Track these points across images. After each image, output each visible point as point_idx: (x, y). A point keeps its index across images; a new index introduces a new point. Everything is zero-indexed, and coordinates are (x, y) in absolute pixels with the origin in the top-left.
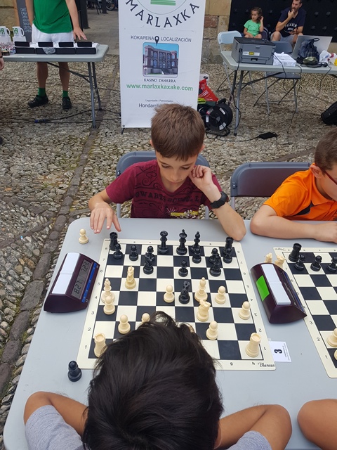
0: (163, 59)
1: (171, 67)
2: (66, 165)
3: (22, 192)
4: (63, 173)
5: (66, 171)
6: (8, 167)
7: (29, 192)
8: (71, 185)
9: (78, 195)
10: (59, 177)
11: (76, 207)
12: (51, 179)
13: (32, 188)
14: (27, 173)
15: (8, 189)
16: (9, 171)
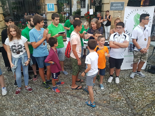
2: (115, 88)
3: (111, 103)
4: (117, 92)
5: (117, 91)
6: (95, 91)
7: (113, 103)
8: (125, 98)
9: (132, 103)
10: (117, 94)
11: (137, 110)
12: (116, 96)
13: (112, 100)
14: (104, 93)
15: (105, 102)
16: (96, 92)
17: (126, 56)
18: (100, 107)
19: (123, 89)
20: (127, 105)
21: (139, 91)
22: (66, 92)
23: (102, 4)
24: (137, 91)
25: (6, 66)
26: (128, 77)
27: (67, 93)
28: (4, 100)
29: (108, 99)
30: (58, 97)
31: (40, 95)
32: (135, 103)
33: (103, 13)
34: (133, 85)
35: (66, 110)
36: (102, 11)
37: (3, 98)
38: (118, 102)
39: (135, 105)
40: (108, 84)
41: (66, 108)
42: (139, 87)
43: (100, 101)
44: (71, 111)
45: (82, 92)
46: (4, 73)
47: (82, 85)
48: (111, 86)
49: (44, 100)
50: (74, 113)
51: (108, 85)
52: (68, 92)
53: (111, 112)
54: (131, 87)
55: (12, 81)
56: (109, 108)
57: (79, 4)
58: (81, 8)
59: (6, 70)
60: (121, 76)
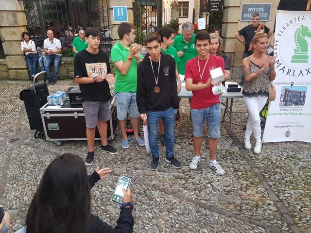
0: (295, 96)
1: (300, 101)
2: (251, 180)
3: (244, 210)
4: (256, 188)
5: (257, 186)
6: (210, 183)
7: (248, 209)
8: (274, 201)
9: (290, 212)
10: (257, 193)
11: (301, 226)
12: (254, 196)
13: (246, 204)
14: (229, 188)
15: (231, 207)
16: (213, 186)
17: (275, 114)
18: (222, 218)
19: (269, 183)
20: (277, 214)
21: (302, 187)
22: (150, 182)
23: (225, 8)
24: (298, 187)
25: (32, 128)
26: (279, 158)
27: (152, 184)
28: (28, 194)
29: (238, 202)
30: (134, 193)
31: (98, 187)
32: (295, 212)
33: (226, 26)
34: (291, 173)
35: (150, 219)
36: (223, 23)
37: (26, 190)
38: (259, 208)
39: (295, 216)
40: (237, 171)
41: (151, 215)
42: (303, 180)
43: (221, 204)
44: (161, 221)
45: (184, 185)
46: (27, 141)
47: (183, 170)
48: (243, 174)
49: (106, 198)
50: (166, 227)
51: (238, 173)
52: (153, 182)
53: (245, 229)
54: (286, 179)
55: (43, 158)
56: (241, 220)
57: (175, 10)
58: (179, 18)
59: (32, 136)
60: (265, 154)
